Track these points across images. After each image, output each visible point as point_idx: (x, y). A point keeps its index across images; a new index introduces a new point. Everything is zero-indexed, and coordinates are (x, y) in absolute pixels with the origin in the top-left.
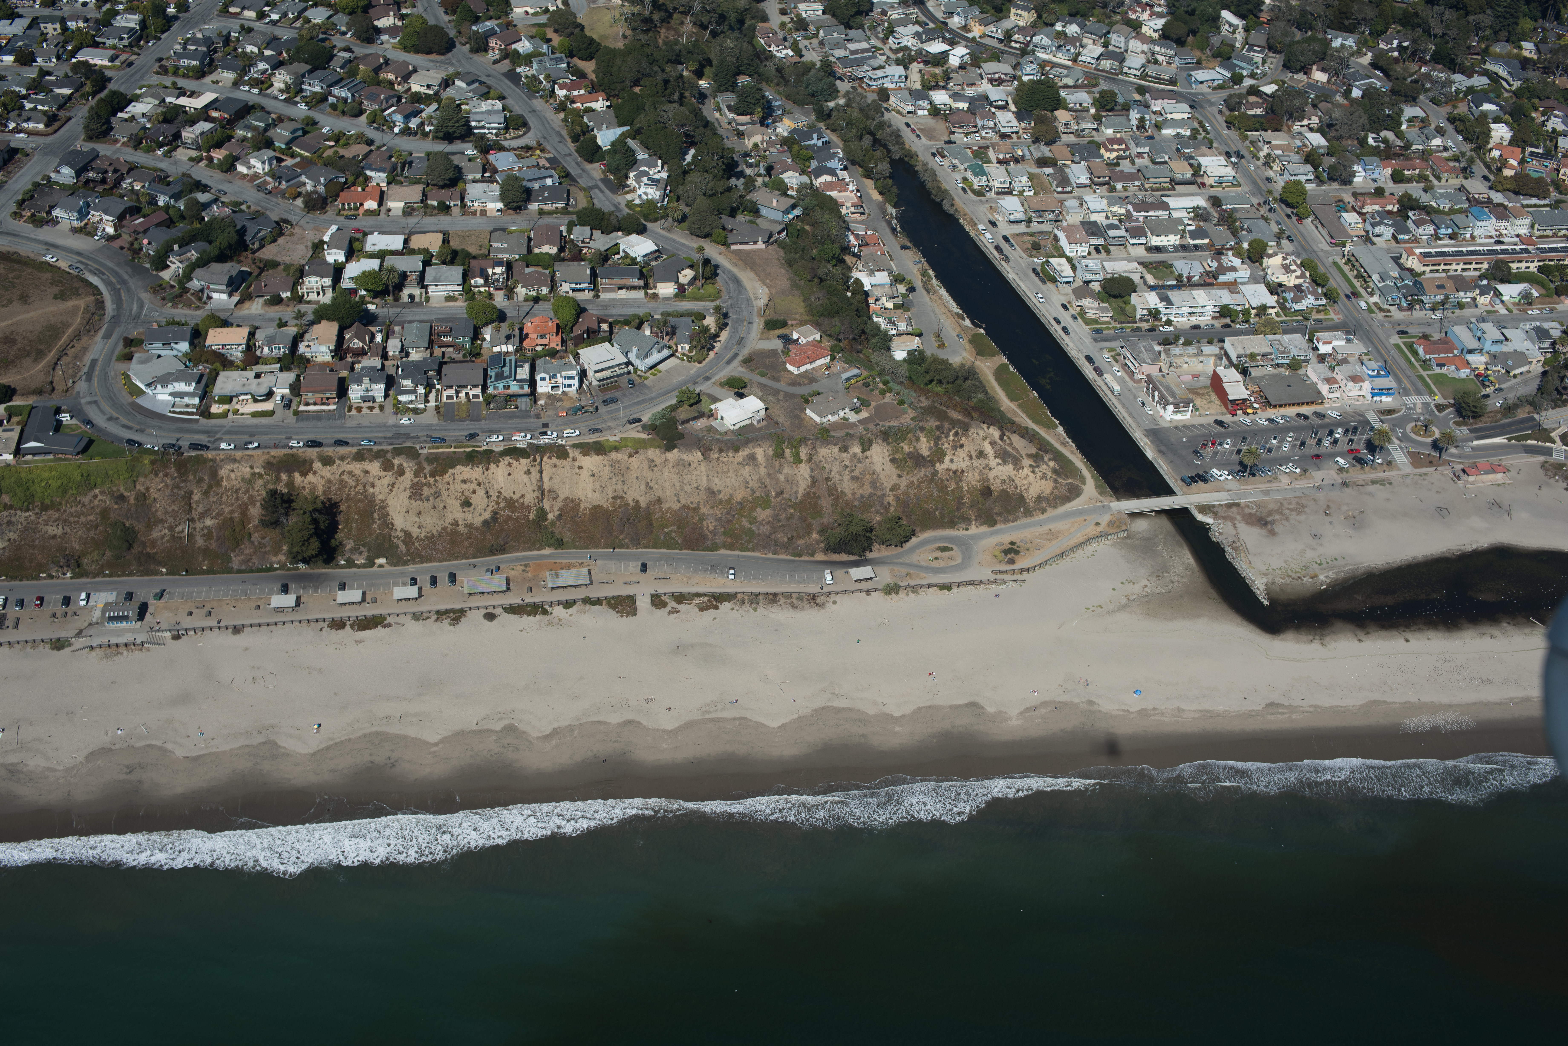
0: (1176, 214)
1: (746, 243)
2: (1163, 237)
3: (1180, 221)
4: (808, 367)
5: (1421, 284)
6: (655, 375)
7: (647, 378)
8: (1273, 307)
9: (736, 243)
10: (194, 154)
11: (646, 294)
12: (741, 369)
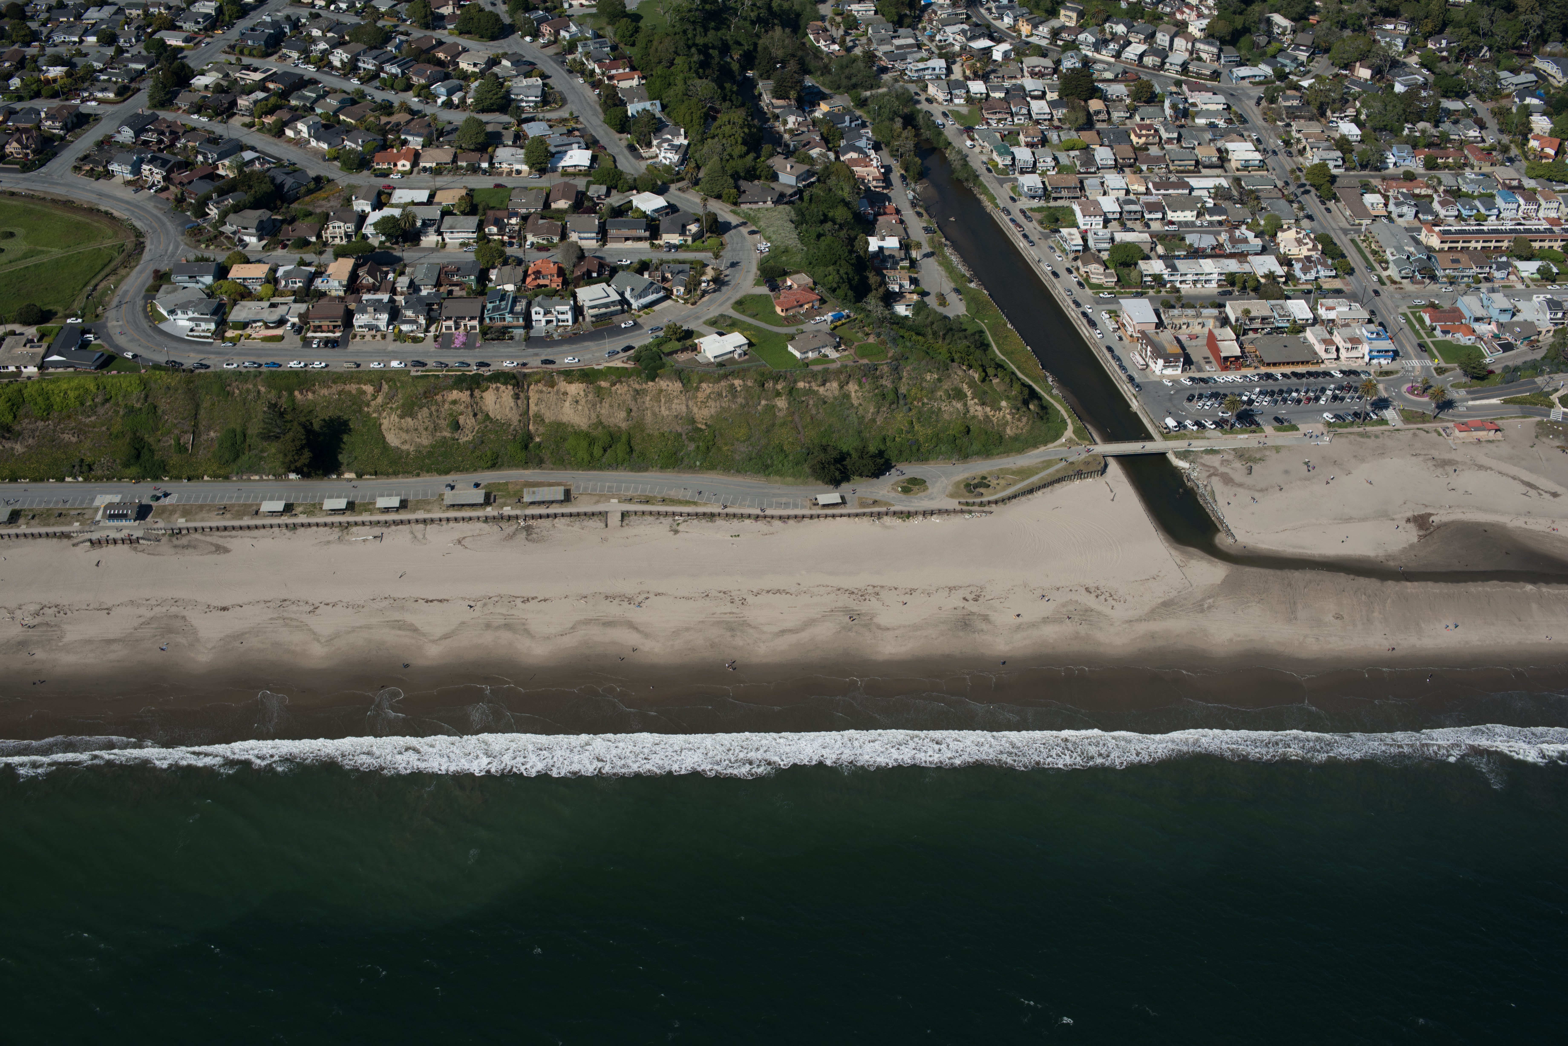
0: (1196, 193)
2: (1179, 213)
3: (1199, 198)
4: (797, 309)
5: (1435, 258)
6: (648, 314)
7: (640, 316)
9: (746, 203)
10: (247, 120)
11: (652, 245)
12: (731, 310)
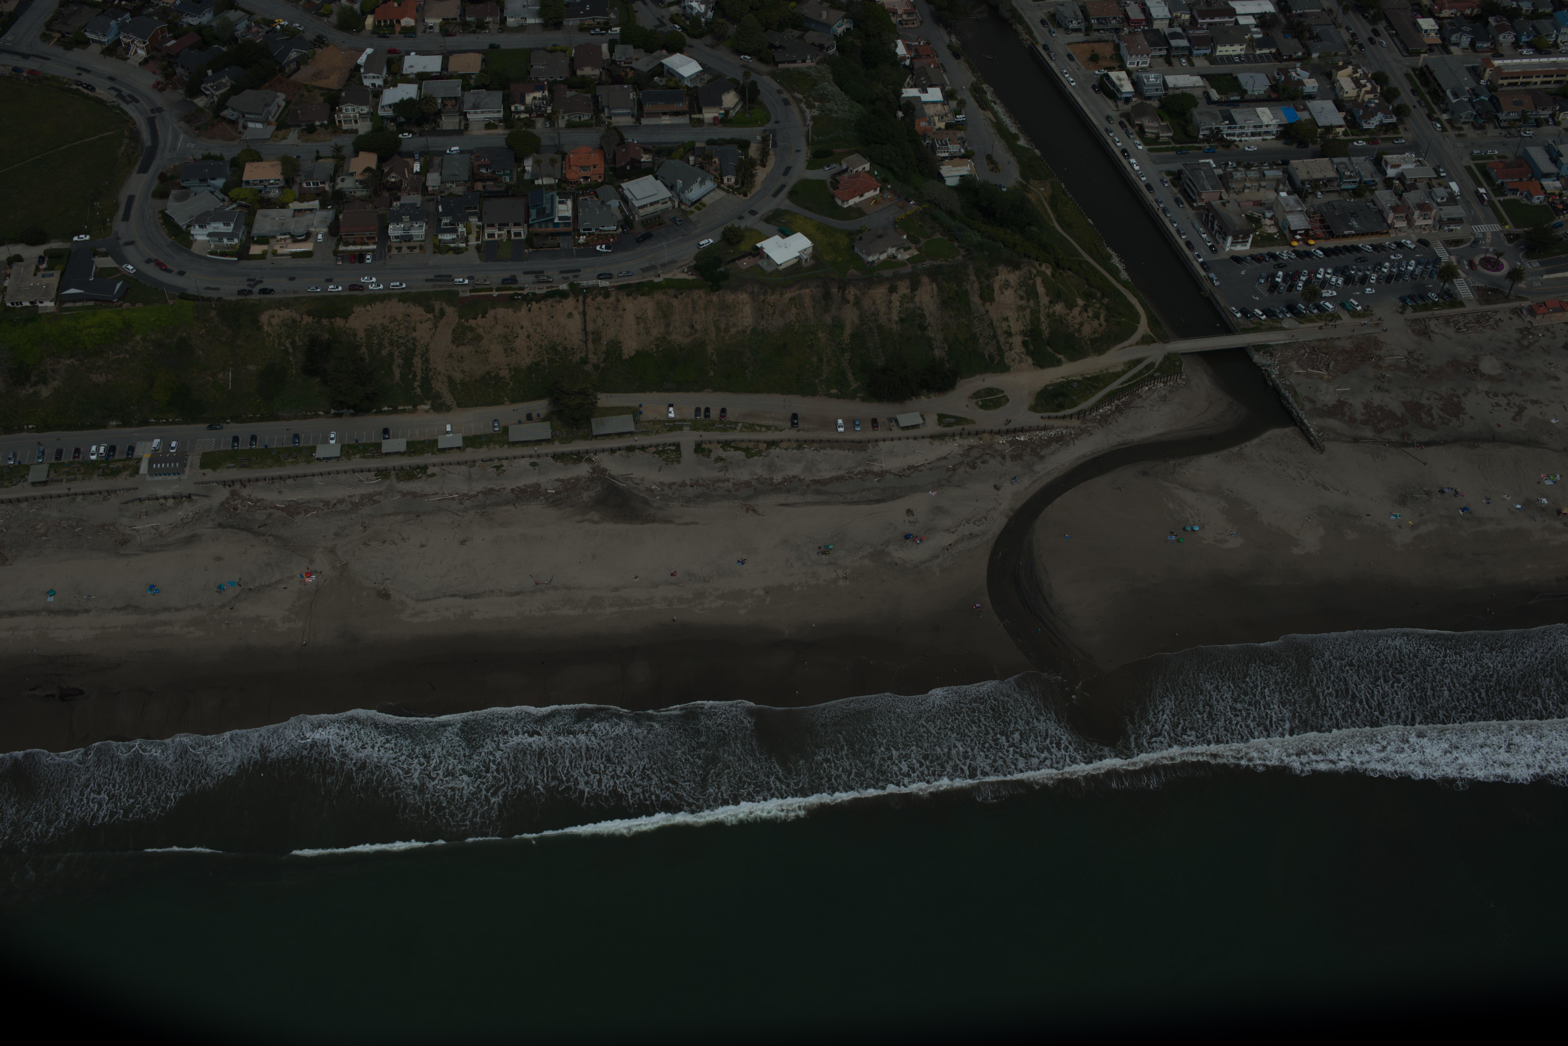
0: (1242, 21)
1: (794, 62)
2: (1228, 48)
3: (1247, 27)
4: (857, 199)
5: (1497, 99)
6: (699, 209)
7: (692, 212)
8: (1341, 126)
9: (783, 62)
11: (691, 119)
12: (787, 202)
